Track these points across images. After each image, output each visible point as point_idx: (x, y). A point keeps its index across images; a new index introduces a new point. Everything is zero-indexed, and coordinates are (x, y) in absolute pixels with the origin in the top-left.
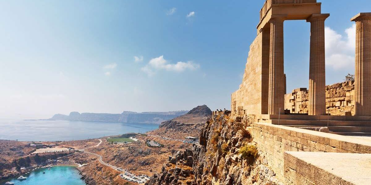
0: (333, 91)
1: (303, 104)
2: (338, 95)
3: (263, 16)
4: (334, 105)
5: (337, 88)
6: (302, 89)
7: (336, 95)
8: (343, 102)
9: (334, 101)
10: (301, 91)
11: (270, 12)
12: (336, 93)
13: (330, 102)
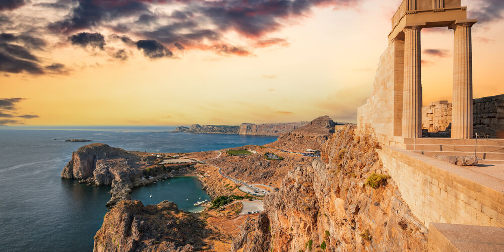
0: (480, 106)
1: (443, 119)
2: (487, 110)
3: (396, 24)
4: (482, 122)
5: (485, 102)
6: (441, 102)
7: (484, 111)
8: (493, 119)
9: (482, 117)
10: (440, 104)
11: (404, 19)
12: (485, 109)
13: (477, 118)
